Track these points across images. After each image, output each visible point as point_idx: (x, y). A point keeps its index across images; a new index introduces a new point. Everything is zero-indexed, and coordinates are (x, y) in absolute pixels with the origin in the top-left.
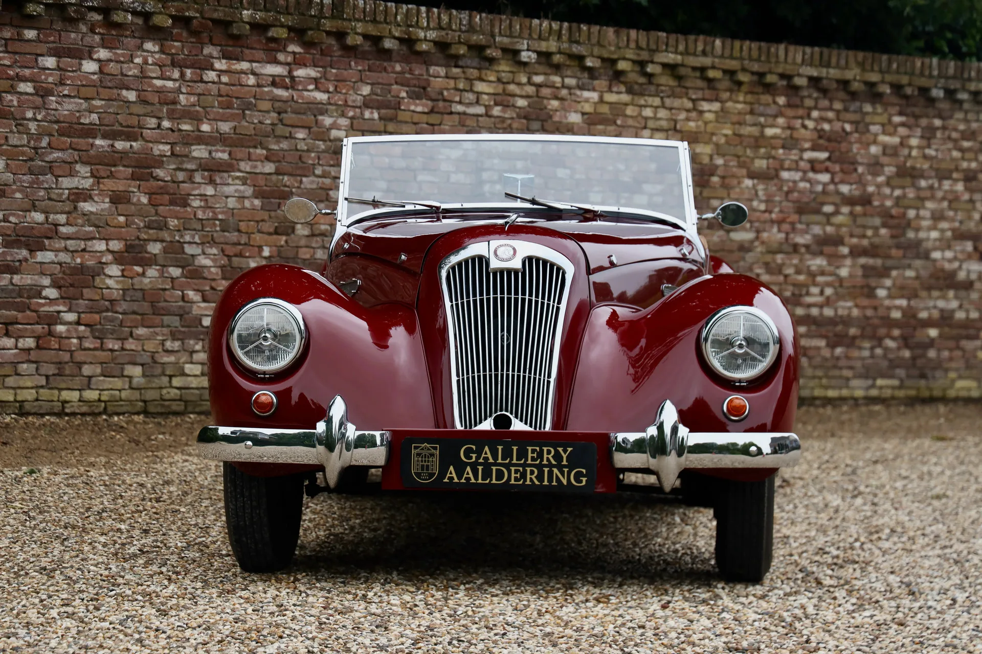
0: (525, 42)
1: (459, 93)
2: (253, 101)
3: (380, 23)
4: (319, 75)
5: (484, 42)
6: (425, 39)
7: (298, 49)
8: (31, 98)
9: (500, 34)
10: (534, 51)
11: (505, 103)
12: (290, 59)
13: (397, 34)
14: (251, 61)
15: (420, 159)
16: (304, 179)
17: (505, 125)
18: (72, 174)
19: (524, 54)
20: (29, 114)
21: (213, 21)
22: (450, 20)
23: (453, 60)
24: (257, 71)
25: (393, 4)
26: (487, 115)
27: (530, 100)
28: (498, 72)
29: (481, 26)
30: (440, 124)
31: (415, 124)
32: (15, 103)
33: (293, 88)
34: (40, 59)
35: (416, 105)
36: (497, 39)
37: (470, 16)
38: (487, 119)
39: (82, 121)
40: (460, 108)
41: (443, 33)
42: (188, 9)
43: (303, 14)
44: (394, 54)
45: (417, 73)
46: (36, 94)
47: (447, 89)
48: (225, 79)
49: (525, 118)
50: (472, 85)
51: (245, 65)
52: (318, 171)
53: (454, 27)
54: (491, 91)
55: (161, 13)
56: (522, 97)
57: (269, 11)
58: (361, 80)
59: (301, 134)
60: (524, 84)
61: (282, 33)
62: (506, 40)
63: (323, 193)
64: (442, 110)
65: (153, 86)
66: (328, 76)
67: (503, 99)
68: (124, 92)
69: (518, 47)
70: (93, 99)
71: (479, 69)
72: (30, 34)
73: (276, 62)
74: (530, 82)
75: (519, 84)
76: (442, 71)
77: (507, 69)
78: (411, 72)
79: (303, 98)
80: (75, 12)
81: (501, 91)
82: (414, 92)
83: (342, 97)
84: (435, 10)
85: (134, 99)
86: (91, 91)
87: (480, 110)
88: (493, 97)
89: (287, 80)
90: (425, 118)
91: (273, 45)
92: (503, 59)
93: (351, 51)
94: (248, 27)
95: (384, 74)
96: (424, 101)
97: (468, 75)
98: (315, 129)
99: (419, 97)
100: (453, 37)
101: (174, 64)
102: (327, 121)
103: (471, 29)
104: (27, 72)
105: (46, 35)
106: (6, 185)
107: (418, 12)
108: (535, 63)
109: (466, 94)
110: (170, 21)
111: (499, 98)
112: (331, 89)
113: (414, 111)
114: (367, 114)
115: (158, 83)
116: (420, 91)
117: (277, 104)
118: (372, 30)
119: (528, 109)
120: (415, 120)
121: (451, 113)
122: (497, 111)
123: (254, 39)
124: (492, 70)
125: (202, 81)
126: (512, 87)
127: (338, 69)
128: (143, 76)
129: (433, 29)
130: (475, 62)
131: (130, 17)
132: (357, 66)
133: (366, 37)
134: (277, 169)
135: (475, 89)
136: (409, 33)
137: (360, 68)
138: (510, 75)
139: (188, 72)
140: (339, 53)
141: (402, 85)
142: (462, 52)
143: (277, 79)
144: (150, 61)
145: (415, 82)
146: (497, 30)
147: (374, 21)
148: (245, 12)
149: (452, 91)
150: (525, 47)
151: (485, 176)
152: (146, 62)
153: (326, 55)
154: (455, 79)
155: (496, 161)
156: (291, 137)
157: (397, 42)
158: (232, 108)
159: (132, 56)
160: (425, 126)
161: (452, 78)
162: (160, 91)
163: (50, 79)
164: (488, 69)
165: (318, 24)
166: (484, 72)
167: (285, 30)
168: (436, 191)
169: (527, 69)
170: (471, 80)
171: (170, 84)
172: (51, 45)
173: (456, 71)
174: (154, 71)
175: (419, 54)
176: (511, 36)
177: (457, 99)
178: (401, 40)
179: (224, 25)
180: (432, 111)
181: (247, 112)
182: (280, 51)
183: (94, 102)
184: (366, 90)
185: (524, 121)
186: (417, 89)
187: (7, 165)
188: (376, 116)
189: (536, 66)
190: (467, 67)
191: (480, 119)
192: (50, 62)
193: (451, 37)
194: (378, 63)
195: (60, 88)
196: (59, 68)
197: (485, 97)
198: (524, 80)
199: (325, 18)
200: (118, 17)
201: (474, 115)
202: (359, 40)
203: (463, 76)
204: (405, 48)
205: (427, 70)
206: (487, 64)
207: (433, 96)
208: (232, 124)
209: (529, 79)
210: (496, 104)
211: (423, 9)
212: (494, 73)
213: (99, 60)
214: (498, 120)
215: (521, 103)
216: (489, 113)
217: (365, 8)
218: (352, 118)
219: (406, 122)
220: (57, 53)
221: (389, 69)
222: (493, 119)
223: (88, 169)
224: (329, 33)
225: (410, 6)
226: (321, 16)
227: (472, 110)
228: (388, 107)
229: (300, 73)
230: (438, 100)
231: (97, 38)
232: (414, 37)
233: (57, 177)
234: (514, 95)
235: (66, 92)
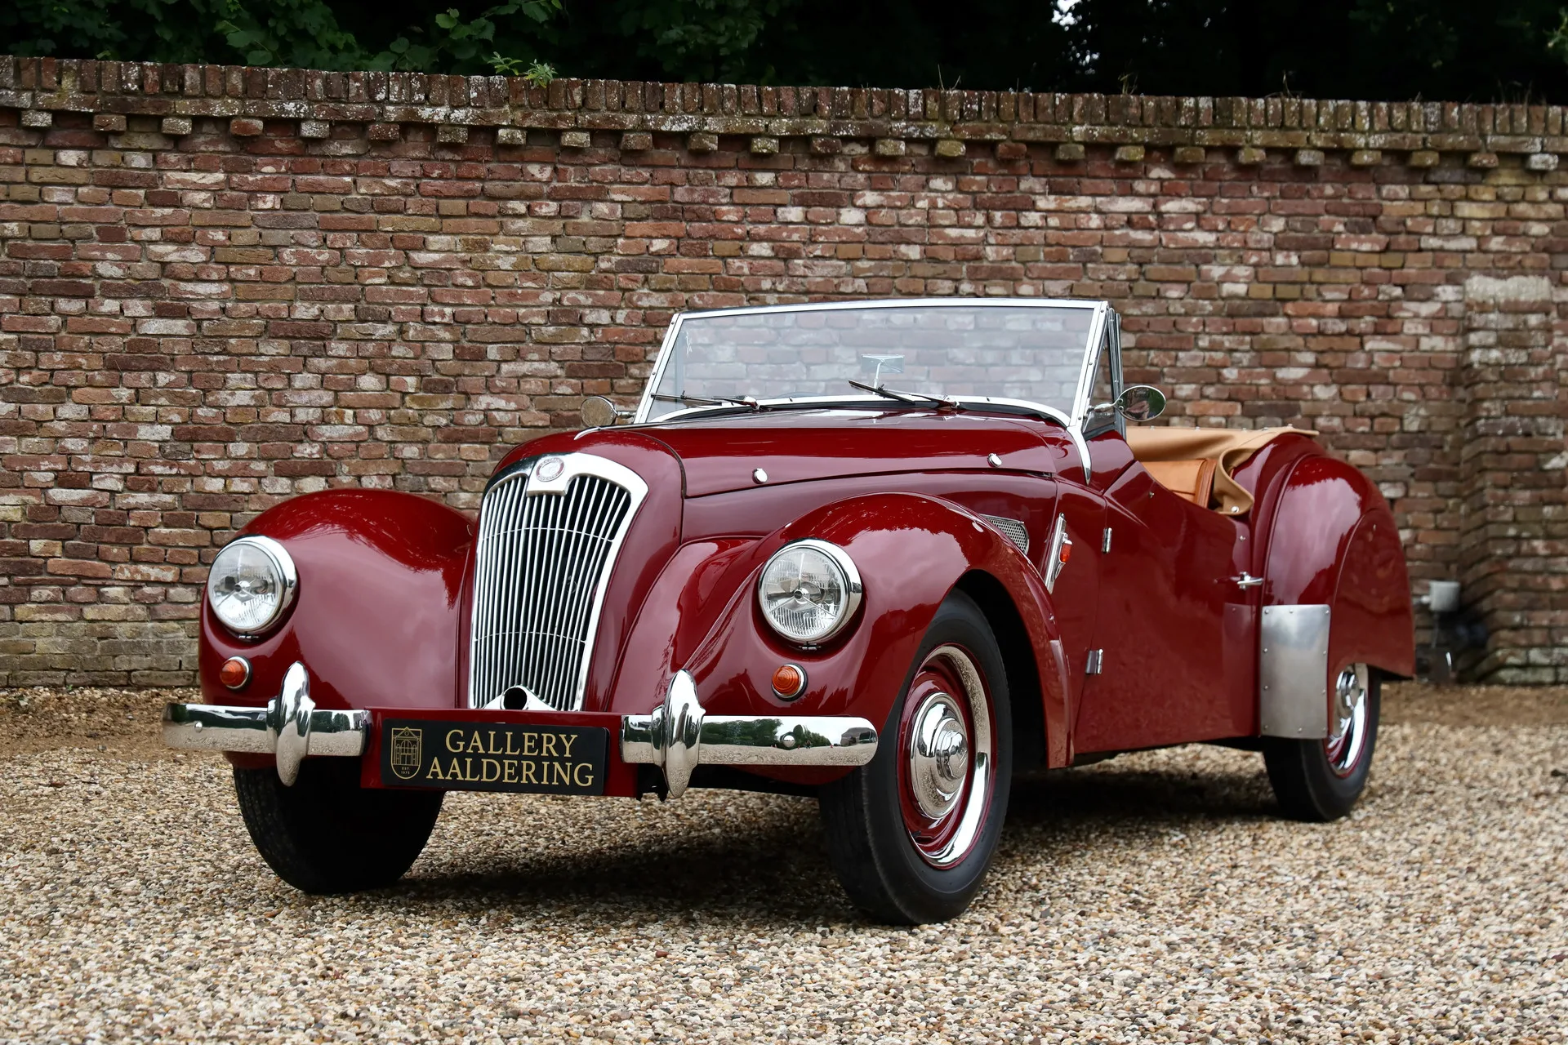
0: (1538, 141)
1: (1432, 221)
2: (1099, 249)
3: (1292, 129)
4: (1200, 208)
5: (1466, 146)
6: (1367, 147)
7: (1166, 174)
8: (768, 262)
9: (1495, 133)
10: (1553, 153)
11: (1511, 231)
12: (1153, 188)
13: (1319, 144)
14: (1094, 195)
15: (1368, 319)
16: (1181, 354)
17: (1511, 263)
18: (829, 361)
19: (1534, 158)
20: (766, 284)
21: (1030, 144)
22: (1408, 117)
23: (1421, 174)
24: (1104, 208)
25: (1313, 102)
26: (1480, 249)
27: (1554, 225)
28: (1498, 186)
29: (1460, 122)
30: (1402, 267)
31: (1361, 268)
32: (746, 271)
33: (1160, 227)
34: (780, 210)
35: (1361, 242)
36: (1489, 139)
37: (1443, 110)
38: (1482, 256)
39: (842, 289)
40: (1434, 242)
41: (1397, 137)
42: (989, 130)
43: (1170, 126)
44: (1322, 172)
45: (1360, 196)
46: (776, 257)
47: (1411, 216)
48: (1054, 221)
49: (1545, 250)
50: (1452, 209)
51: (1084, 201)
52: (1204, 342)
53: (1415, 127)
54: (1487, 215)
55: (948, 138)
56: (1539, 220)
57: (1115, 124)
58: (1270, 212)
59: (1174, 292)
60: (1544, 202)
61: (1137, 154)
62: (1504, 140)
63: (1213, 372)
64: (1404, 247)
65: (945, 237)
66: (1216, 208)
67: (1508, 225)
68: (903, 248)
69: (1524, 149)
70: (858, 259)
71: (1466, 184)
72: (764, 178)
73: (1132, 193)
74: (1551, 197)
75: (1534, 202)
76: (1403, 191)
77: (1513, 181)
78: (1351, 195)
79: (1176, 241)
80: (822, 145)
81: (1503, 214)
82: (1356, 223)
83: (1240, 236)
84: (1383, 105)
85: (918, 257)
86: (854, 250)
87: (1468, 243)
88: (1490, 224)
89: (1151, 218)
90: (1375, 259)
91: (1127, 171)
92: (1502, 166)
93: (1250, 171)
94: (1081, 148)
95: (1307, 200)
96: (1374, 235)
97: (1446, 194)
98: (1197, 283)
99: (1364, 230)
100: (1414, 141)
101: (977, 206)
102: (1217, 271)
103: (1445, 127)
104: (762, 229)
105: (786, 179)
106: (735, 379)
107: (1354, 111)
108: (1557, 170)
109: (1444, 221)
110: (963, 148)
111: (1499, 225)
112: (1221, 227)
113: (1357, 251)
114: (1280, 259)
115: (953, 233)
116: (1368, 220)
117: (1136, 253)
118: (1278, 139)
119: (1551, 237)
120: (1359, 263)
121: (1420, 250)
122: (1496, 243)
123: (1095, 166)
124: (1487, 185)
125: (1019, 226)
126: (1522, 208)
127: (1231, 197)
128: (931, 224)
129: (1381, 132)
130: (1458, 175)
131: (903, 146)
132: (1259, 192)
133: (1270, 150)
134: (1138, 342)
135: (1459, 214)
136: (1339, 141)
137: (1266, 194)
138: (1519, 191)
139: (998, 216)
140: (1234, 175)
141: (1337, 214)
142: (1429, 162)
143: (1135, 218)
144: (940, 203)
145: (1357, 209)
146: (1488, 127)
147: (1282, 126)
148: (1077, 128)
149: (1420, 219)
150: (1539, 148)
151: (1474, 338)
152: (934, 206)
153: (1212, 180)
154: (1425, 200)
155: (1492, 316)
156: (1159, 296)
157: (1321, 154)
158: (1067, 261)
159: (913, 198)
160: (1377, 270)
161: (1420, 200)
162: (955, 244)
163: (795, 237)
164: (1480, 183)
165: (1193, 137)
166: (1472, 188)
167: (1141, 149)
168: (1397, 363)
169: (1546, 180)
170: (1452, 201)
171: (970, 233)
172: (795, 192)
173: (1425, 189)
174: (945, 217)
175: (1363, 169)
176: (1513, 133)
177: (1430, 229)
178: (1328, 152)
179: (1048, 148)
180: (1387, 249)
181: (1089, 265)
182: (1139, 178)
183: (859, 264)
184: (1278, 225)
185: (1545, 256)
186: (1361, 220)
187: (737, 352)
188: (1294, 260)
189: (1562, 174)
190: (1444, 183)
191: (1469, 256)
192: (795, 213)
193: (1408, 141)
194: (1295, 185)
195: (811, 248)
196: (807, 221)
197: (1477, 224)
198: (1542, 195)
199: (1203, 128)
200: (886, 148)
201: (1457, 251)
202: (1259, 155)
203: (1438, 195)
204: (1338, 162)
205: (1379, 191)
206: (1478, 177)
207: (1389, 227)
208: (1068, 283)
209: (1551, 194)
210: (1495, 233)
211: (1362, 104)
212: (1491, 189)
213: (865, 207)
214: (1499, 256)
215: (1538, 229)
216: (1484, 247)
217: (1266, 110)
218: (1255, 266)
219: (1345, 267)
220: (802, 201)
221: (1315, 193)
222: (1491, 256)
223: (853, 352)
224: (1209, 149)
225: (1340, 102)
226: (1196, 124)
227: (1453, 245)
228: (1314, 247)
229: (1171, 206)
230: (1398, 233)
231: (861, 177)
232: (1347, 146)
233: (808, 366)
234: (1527, 219)
235: (818, 253)
